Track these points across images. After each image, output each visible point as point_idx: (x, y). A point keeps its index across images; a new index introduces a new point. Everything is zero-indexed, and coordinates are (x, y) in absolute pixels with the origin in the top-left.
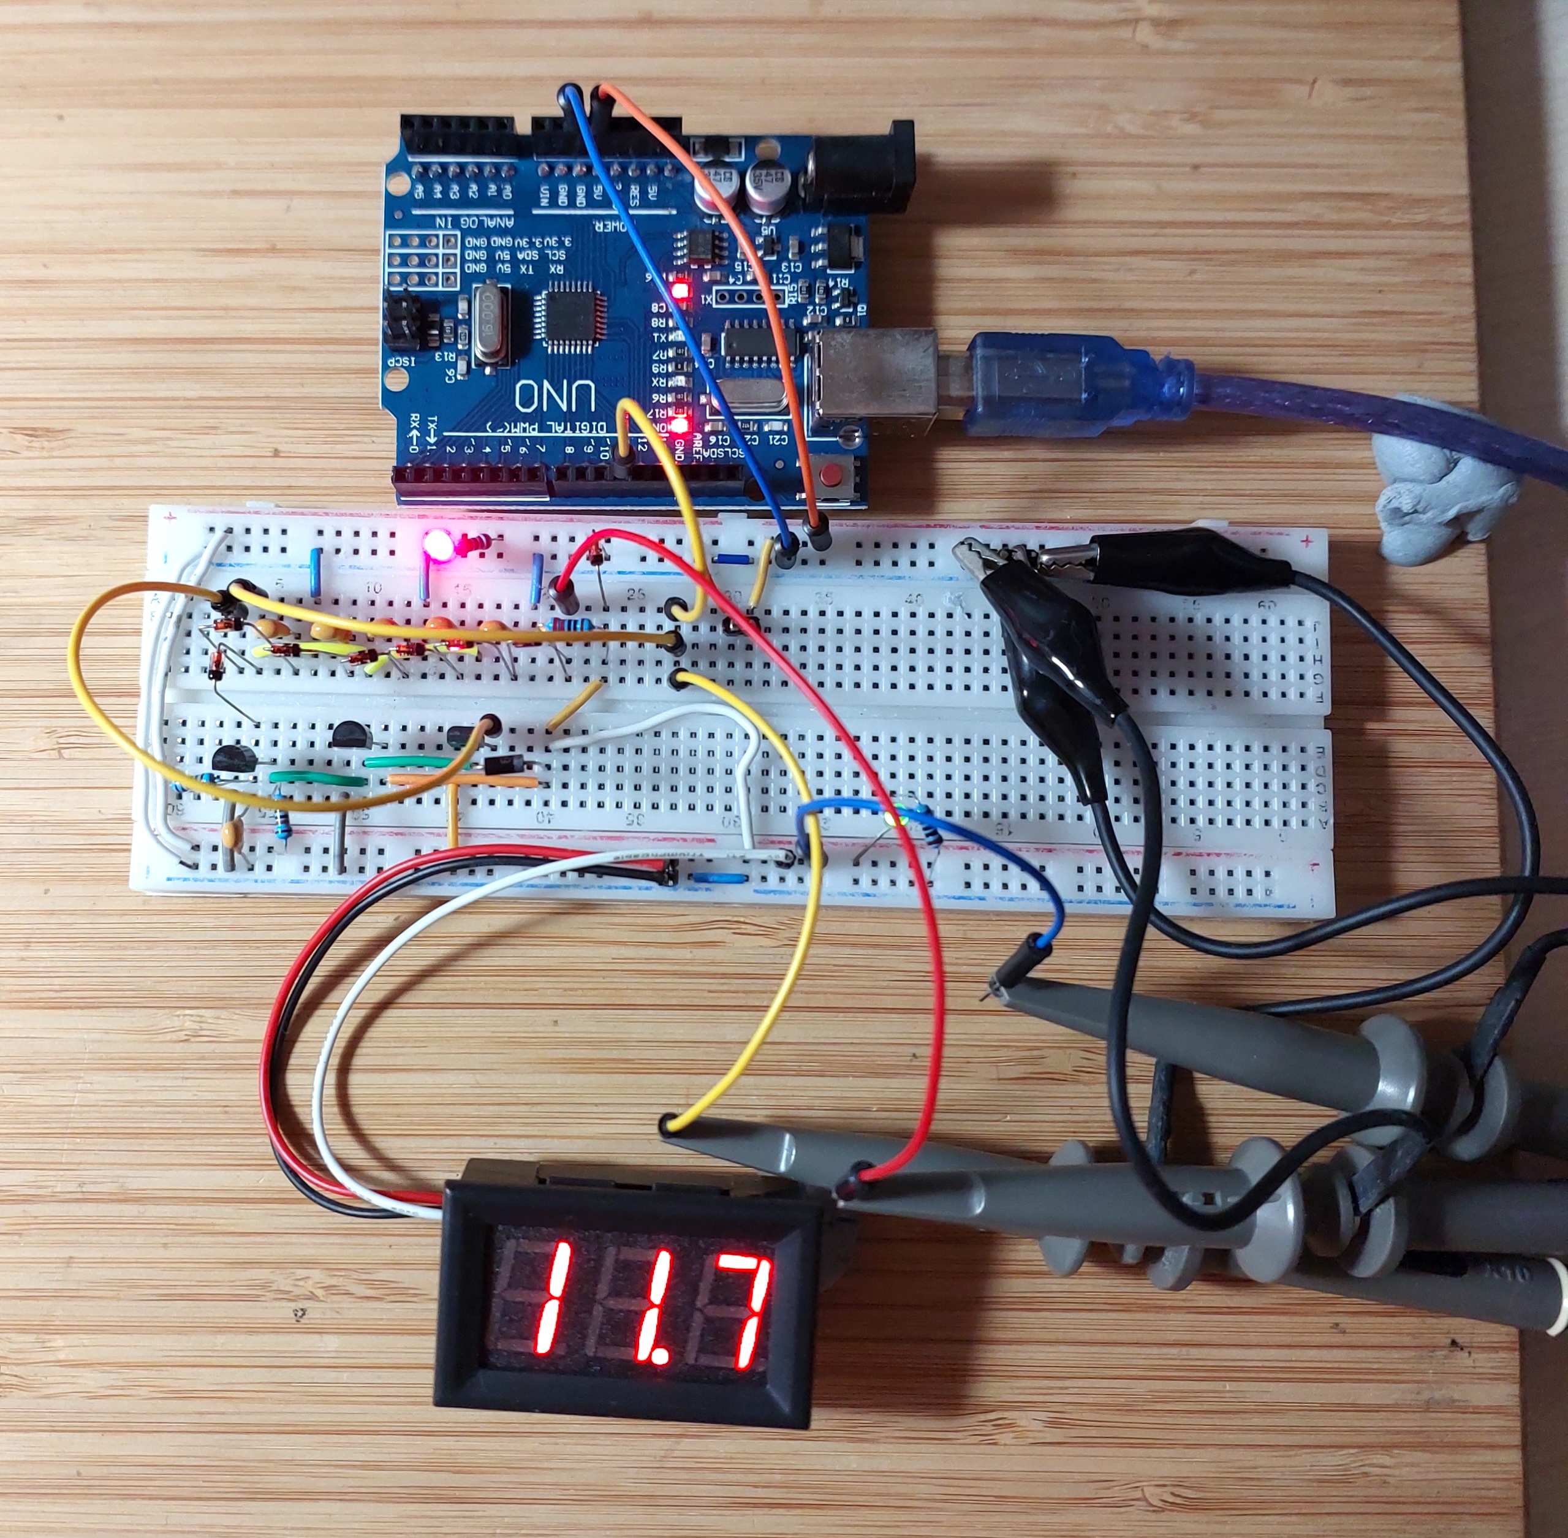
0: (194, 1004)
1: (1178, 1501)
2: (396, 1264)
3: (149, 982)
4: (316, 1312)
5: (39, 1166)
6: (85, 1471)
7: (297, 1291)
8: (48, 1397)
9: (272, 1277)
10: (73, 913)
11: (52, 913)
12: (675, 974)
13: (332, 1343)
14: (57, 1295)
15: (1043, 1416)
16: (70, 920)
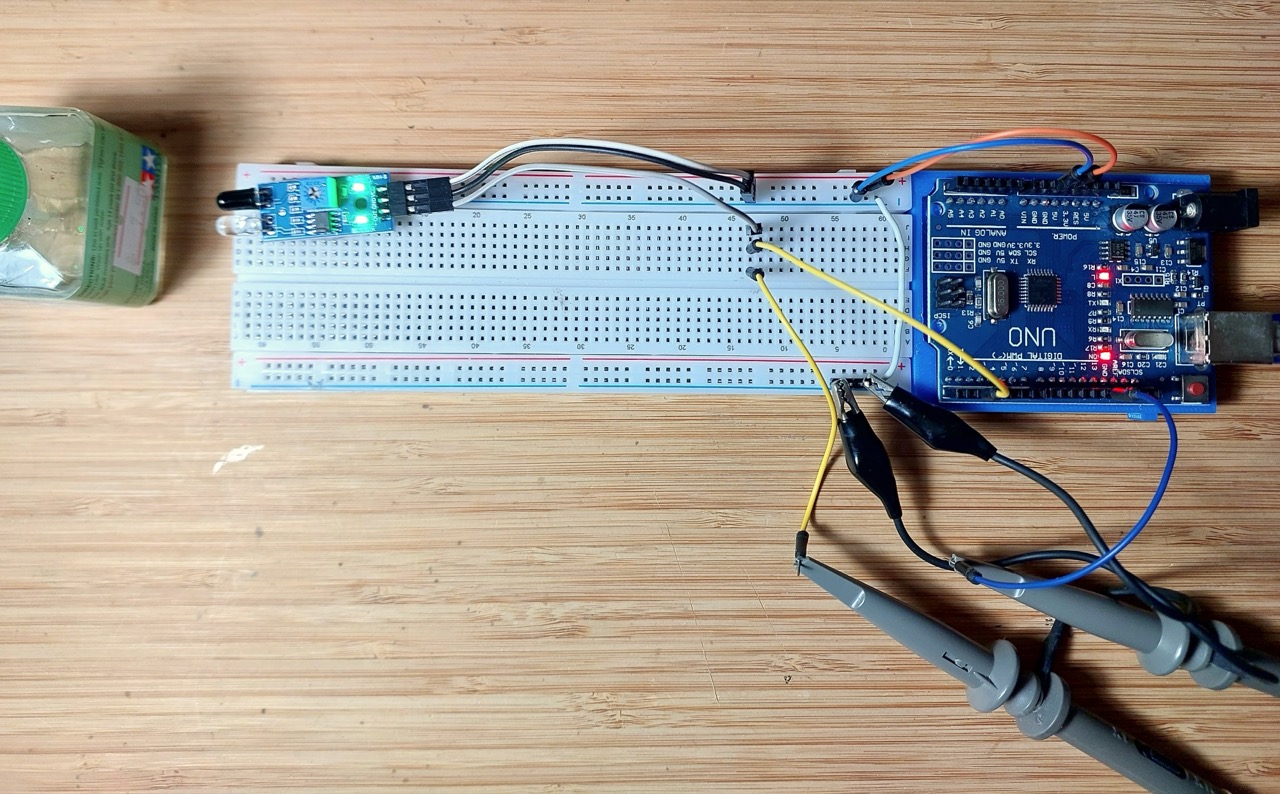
0: (722, 506)
1: (1266, 770)
2: (840, 651)
3: (696, 495)
4: (796, 679)
5: (639, 599)
6: (671, 767)
7: (786, 666)
8: (649, 727)
9: (772, 659)
10: (652, 455)
11: (641, 455)
12: (989, 489)
13: (806, 694)
14: (653, 670)
15: (1194, 726)
16: (651, 459)
